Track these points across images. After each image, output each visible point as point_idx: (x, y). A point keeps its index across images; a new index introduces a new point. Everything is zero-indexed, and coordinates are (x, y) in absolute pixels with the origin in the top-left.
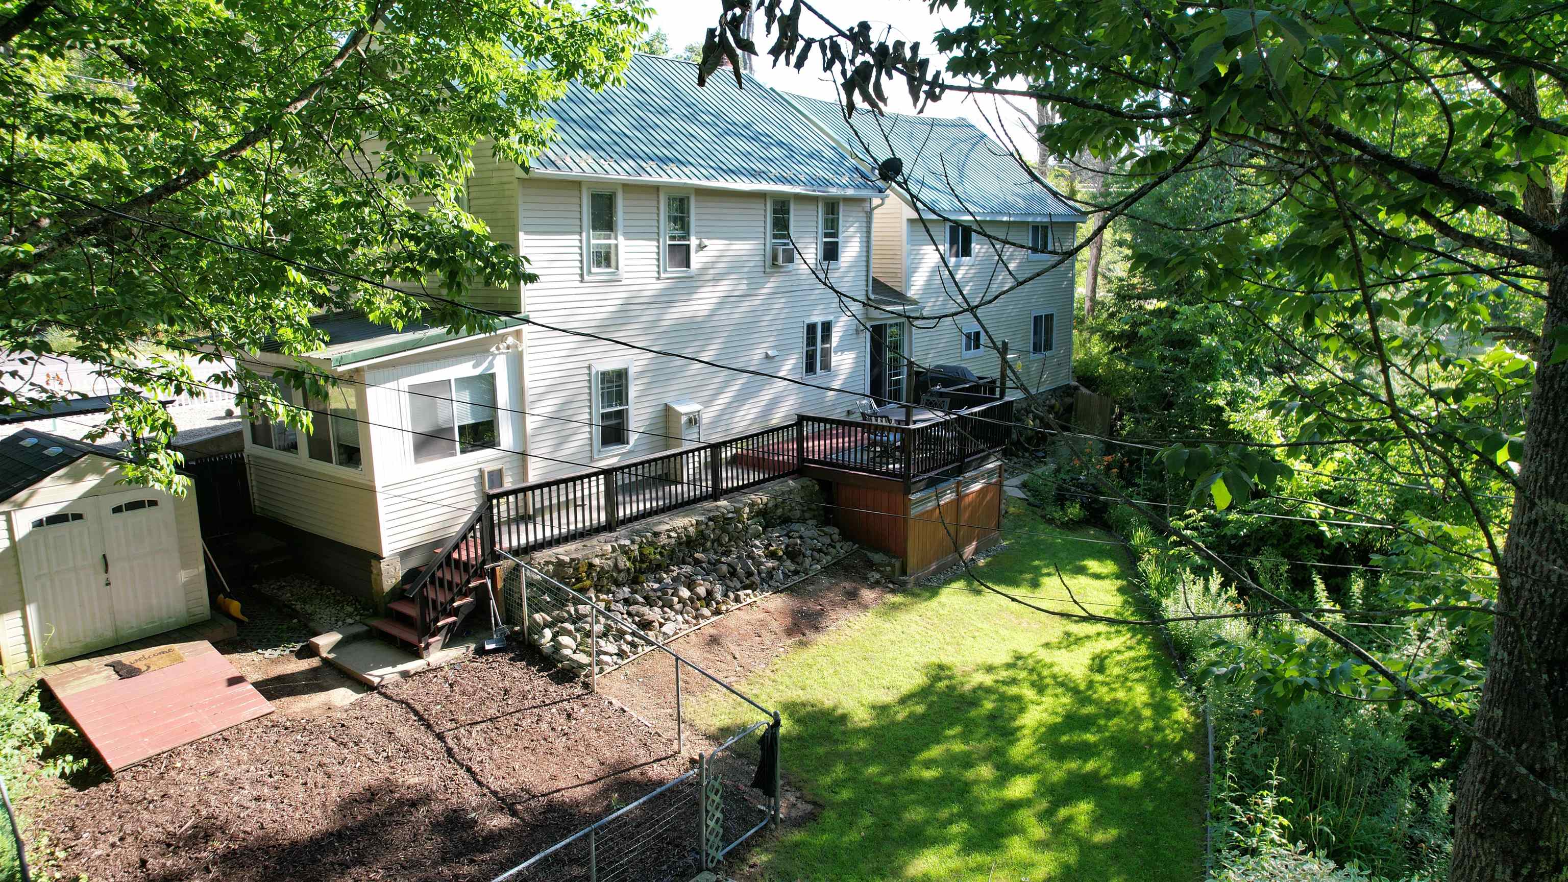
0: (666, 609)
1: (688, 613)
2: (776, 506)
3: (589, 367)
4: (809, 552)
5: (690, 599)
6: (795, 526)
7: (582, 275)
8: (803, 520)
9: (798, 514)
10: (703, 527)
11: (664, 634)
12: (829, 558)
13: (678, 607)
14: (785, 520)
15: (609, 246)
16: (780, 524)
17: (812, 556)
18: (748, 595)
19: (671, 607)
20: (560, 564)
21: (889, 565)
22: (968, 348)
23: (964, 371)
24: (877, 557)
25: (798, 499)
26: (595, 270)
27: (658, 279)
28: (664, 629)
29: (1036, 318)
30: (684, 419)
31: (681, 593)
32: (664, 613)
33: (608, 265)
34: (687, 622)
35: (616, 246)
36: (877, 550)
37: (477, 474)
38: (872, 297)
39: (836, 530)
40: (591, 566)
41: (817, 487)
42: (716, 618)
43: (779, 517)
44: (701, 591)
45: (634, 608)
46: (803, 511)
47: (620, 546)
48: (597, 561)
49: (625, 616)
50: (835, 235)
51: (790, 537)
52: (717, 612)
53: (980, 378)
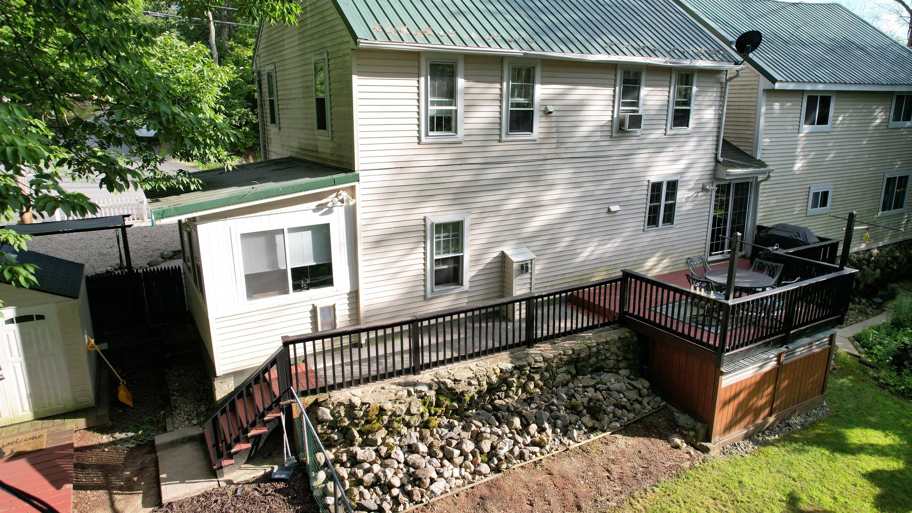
0: (446, 462)
1: (466, 468)
2: (590, 356)
3: (425, 220)
4: (610, 409)
5: (473, 453)
6: (605, 377)
7: (419, 138)
8: (615, 370)
9: (611, 363)
10: (507, 375)
11: (432, 492)
12: (631, 415)
13: (459, 460)
14: (598, 370)
15: (451, 111)
16: (591, 373)
17: (613, 413)
18: (534, 453)
19: (451, 460)
20: (351, 407)
21: (693, 429)
22: (814, 206)
23: (804, 232)
24: (683, 419)
25: (614, 349)
26: (430, 133)
27: (500, 141)
28: (433, 487)
29: (889, 180)
30: (515, 266)
31: (464, 446)
32: (442, 466)
33: (449, 129)
34: (464, 478)
35: (456, 111)
36: (685, 410)
37: (311, 308)
38: (721, 159)
39: (647, 384)
40: (382, 411)
41: (635, 338)
42: (493, 476)
43: (592, 366)
44: (486, 446)
45: (413, 458)
46: (618, 361)
47: (416, 391)
48: (388, 406)
49: (402, 466)
50: (688, 103)
51: (596, 390)
52: (497, 470)
53: (822, 239)
